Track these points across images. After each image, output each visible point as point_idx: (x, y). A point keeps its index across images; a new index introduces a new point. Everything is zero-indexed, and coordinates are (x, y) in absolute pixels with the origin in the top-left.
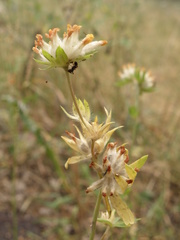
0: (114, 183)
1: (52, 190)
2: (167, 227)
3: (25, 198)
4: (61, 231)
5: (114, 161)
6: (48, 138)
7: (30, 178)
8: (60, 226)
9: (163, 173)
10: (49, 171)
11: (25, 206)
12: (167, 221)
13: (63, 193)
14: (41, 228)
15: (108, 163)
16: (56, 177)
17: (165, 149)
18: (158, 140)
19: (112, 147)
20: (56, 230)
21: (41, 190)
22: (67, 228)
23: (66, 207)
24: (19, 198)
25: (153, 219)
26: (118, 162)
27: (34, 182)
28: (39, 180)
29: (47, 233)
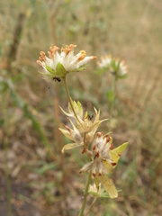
0: (101, 166)
1: (40, 159)
2: (139, 187)
3: (15, 166)
4: (48, 194)
5: (102, 147)
6: (34, 112)
7: (19, 148)
8: (46, 189)
9: (135, 140)
10: (35, 141)
11: (15, 172)
12: (139, 182)
13: (49, 160)
14: (30, 191)
15: (97, 150)
16: (43, 147)
17: (137, 119)
18: (131, 112)
19: (99, 136)
20: (44, 192)
21: (29, 158)
22: (53, 191)
23: (51, 173)
24: (10, 165)
25: (127, 180)
26: (104, 148)
27: (23, 151)
28: (27, 149)
29: (36, 195)
